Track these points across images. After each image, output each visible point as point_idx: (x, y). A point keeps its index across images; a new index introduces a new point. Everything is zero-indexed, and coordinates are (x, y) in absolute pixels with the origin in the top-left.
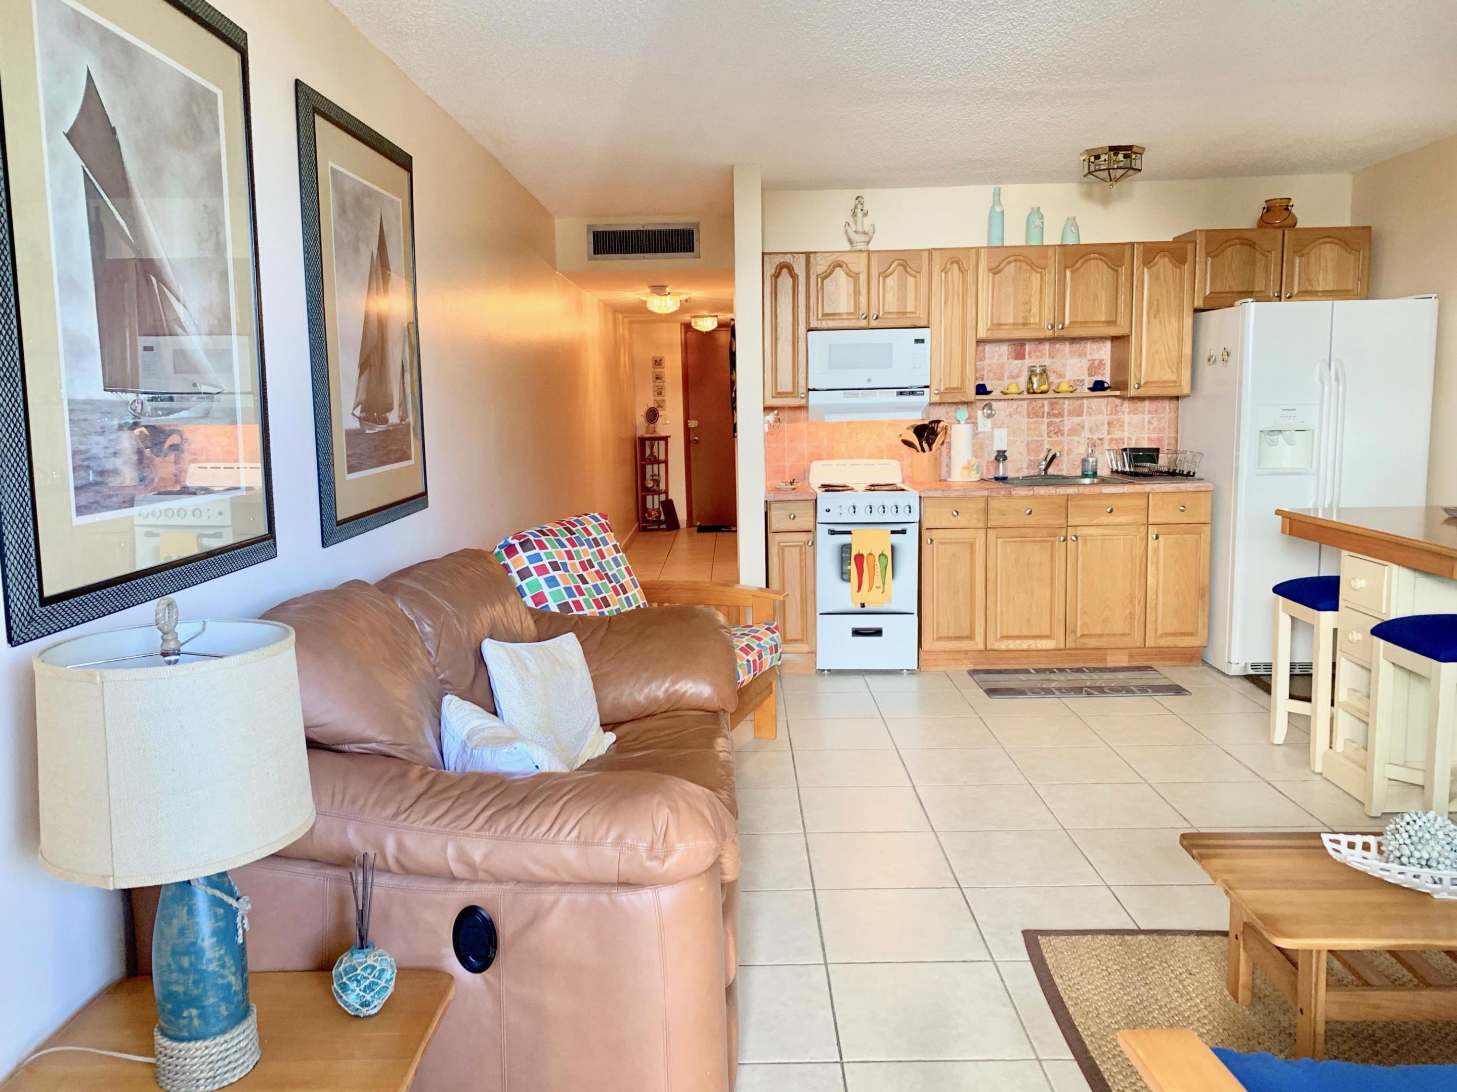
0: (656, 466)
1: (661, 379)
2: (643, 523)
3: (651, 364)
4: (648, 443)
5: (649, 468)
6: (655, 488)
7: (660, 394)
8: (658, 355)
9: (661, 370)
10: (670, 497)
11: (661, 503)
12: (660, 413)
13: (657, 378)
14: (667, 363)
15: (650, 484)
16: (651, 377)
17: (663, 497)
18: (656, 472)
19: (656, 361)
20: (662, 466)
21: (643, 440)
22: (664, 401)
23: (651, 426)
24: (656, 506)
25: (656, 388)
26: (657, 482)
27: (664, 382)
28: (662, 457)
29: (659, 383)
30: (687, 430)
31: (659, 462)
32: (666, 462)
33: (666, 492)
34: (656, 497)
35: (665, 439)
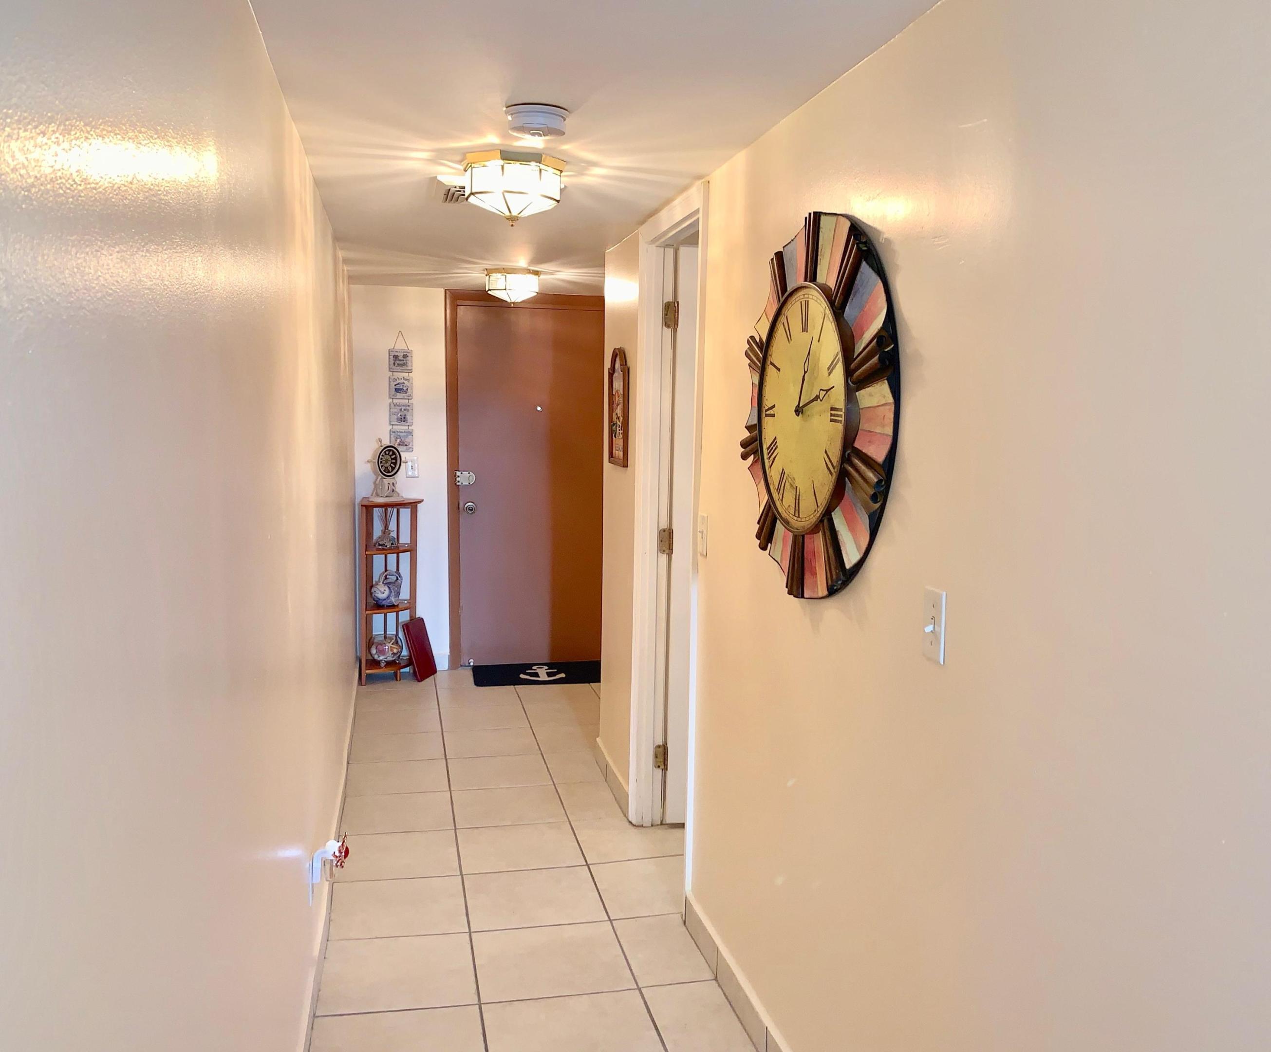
0: (392, 558)
1: (406, 392)
2: (368, 668)
3: (385, 360)
4: (377, 512)
5: (378, 560)
6: (393, 599)
7: (403, 419)
8: (401, 346)
9: (405, 375)
10: (419, 614)
11: (407, 627)
12: (404, 455)
13: (397, 390)
14: (417, 362)
15: (382, 592)
16: (384, 389)
17: (405, 616)
18: (392, 567)
19: (396, 357)
20: (405, 557)
21: (368, 508)
22: (410, 433)
23: (387, 480)
24: (392, 631)
25: (397, 409)
26: (394, 585)
27: (410, 398)
28: (405, 539)
29: (400, 400)
30: (454, 487)
31: (397, 550)
32: (412, 549)
33: (411, 605)
34: (391, 616)
35: (413, 505)
